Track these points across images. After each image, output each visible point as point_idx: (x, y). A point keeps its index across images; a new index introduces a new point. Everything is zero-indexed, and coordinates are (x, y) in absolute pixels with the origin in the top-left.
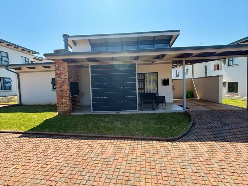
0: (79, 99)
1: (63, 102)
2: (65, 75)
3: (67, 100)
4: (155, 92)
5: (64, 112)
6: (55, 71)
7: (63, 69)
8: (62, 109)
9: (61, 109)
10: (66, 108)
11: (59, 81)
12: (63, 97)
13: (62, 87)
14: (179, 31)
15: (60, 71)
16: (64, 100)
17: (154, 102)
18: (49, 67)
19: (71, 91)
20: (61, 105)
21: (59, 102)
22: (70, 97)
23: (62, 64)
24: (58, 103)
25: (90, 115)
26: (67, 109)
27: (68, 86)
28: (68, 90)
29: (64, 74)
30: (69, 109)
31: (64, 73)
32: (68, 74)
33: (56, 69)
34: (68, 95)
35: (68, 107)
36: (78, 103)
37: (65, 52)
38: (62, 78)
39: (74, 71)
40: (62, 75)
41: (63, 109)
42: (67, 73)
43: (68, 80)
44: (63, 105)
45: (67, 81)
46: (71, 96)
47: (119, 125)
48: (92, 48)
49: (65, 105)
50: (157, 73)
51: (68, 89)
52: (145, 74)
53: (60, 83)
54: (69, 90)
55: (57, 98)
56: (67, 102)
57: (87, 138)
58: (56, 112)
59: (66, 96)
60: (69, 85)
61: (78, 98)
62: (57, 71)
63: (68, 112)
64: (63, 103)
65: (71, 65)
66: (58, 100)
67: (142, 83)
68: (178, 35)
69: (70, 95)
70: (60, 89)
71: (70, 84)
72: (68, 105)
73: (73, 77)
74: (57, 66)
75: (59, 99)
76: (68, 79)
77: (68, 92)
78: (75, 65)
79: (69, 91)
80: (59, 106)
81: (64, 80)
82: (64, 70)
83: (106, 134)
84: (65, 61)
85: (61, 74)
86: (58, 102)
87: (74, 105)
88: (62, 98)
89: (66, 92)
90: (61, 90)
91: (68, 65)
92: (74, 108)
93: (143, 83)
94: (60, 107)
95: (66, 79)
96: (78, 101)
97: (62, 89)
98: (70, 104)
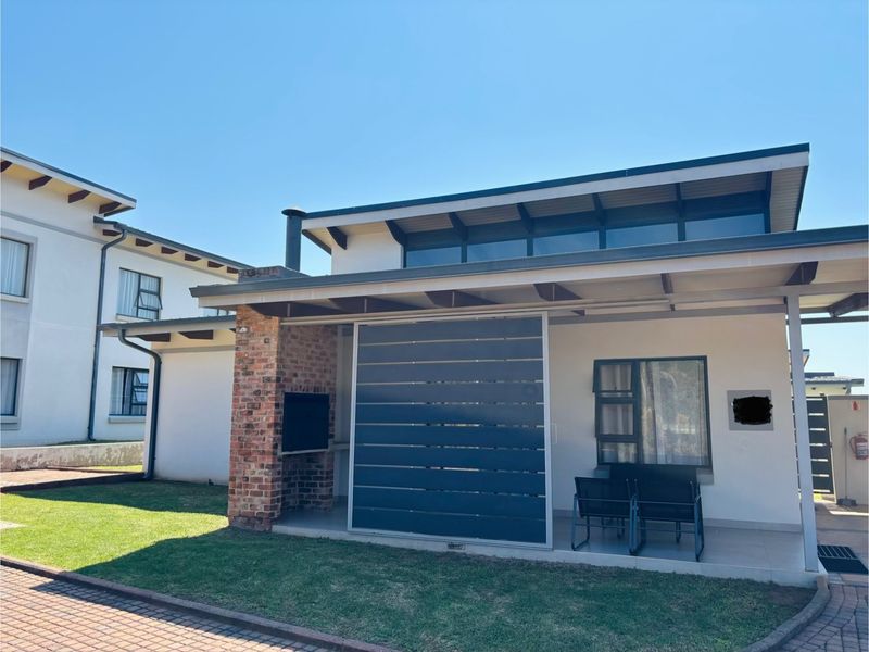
0: (325, 469)
1: (248, 474)
2: (267, 367)
3: (262, 466)
5: (250, 519)
6: (237, 349)
7: (262, 341)
8: (243, 503)
9: (241, 503)
10: (256, 500)
11: (245, 387)
12: (250, 454)
13: (250, 413)
15: (253, 348)
16: (253, 466)
18: (209, 335)
19: (282, 432)
20: (240, 486)
21: (237, 472)
22: (274, 454)
23: (262, 323)
24: (233, 479)
25: (341, 543)
26: (260, 504)
27: (273, 408)
28: (269, 426)
29: (265, 360)
30: (266, 508)
31: (263, 357)
32: (280, 360)
33: (239, 342)
34: (268, 448)
35: (263, 498)
36: (321, 485)
37: (290, 273)
38: (257, 376)
39: (313, 348)
40: (257, 364)
41: (245, 507)
42: (273, 360)
43: (274, 384)
44: (247, 486)
45: (272, 387)
46: (281, 453)
47: (400, 597)
48: (408, 253)
49: (256, 489)
50: (704, 359)
51: (271, 421)
52: (643, 364)
53: (246, 396)
54: (276, 424)
55: (231, 458)
56: (264, 477)
58: (224, 514)
59: (260, 449)
60: (277, 405)
61: (324, 462)
62: (243, 350)
63: (260, 519)
64: (247, 478)
65: (298, 327)
66: (234, 466)
67: (625, 411)
68: (805, 169)
69: (275, 446)
70: (245, 421)
71: (282, 402)
72: (266, 487)
73: (305, 375)
74: (244, 330)
75: (236, 459)
76: (278, 380)
77: (270, 435)
78: (319, 325)
79: (276, 432)
80: (233, 493)
81: (261, 384)
82: (266, 346)
84: (266, 310)
85: (252, 362)
86: (232, 472)
87: (305, 494)
88: (247, 456)
89: (262, 432)
90: (249, 426)
91: (281, 327)
92: (308, 506)
93: (631, 407)
94: (240, 493)
95: (269, 380)
96: (321, 478)
97: (251, 419)
98: (273, 487)
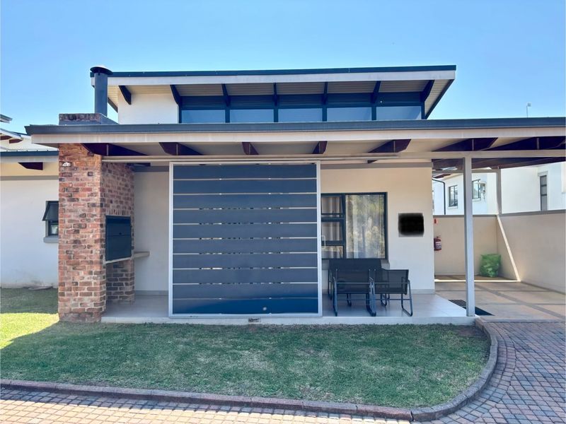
0: (130, 273)
1: (77, 279)
2: (92, 195)
3: (91, 273)
4: (378, 254)
5: (80, 315)
6: (60, 180)
7: (86, 174)
8: (73, 302)
9: (70, 303)
10: (86, 299)
11: (71, 211)
12: (78, 264)
13: (77, 232)
14: (453, 68)
15: (77, 179)
16: (82, 273)
17: (372, 286)
18: (39, 166)
19: (105, 246)
20: (70, 289)
21: (66, 279)
22: (101, 263)
23: (85, 159)
24: (62, 284)
25: (165, 325)
26: (90, 302)
27: (99, 228)
28: (96, 242)
29: (89, 190)
30: (95, 304)
31: (87, 186)
32: (102, 190)
33: (63, 174)
34: (96, 258)
35: (93, 297)
36: (127, 284)
37: (97, 121)
38: (82, 203)
39: (120, 181)
40: (81, 193)
41: (76, 305)
42: (97, 189)
43: (99, 209)
44: (77, 289)
45: (96, 211)
46: (105, 262)
48: (183, 111)
49: (86, 291)
50: (385, 195)
51: (98, 237)
52: (347, 197)
53: (73, 218)
54: (101, 240)
55: (60, 268)
56: (93, 281)
57: (151, 402)
58: (53, 311)
59: (88, 259)
60: (101, 225)
61: (129, 267)
62: (67, 181)
63: (91, 314)
64: (77, 283)
65: (112, 163)
66: (62, 274)
67: (335, 226)
68: (450, 82)
69: (101, 257)
70: (72, 238)
71: (104, 223)
72: (95, 289)
73: (116, 201)
74: (68, 164)
75: (65, 268)
76: (101, 205)
77: (97, 250)
78: (124, 163)
79: (102, 246)
80: (63, 294)
81: (86, 208)
82: (90, 178)
83: (211, 391)
84: (94, 149)
85: (77, 190)
86: (61, 279)
87: (113, 292)
88: (75, 266)
89: (89, 247)
90: (75, 242)
91: (103, 163)
92: (116, 300)
93: (338, 224)
94: (69, 295)
95: (94, 205)
96: (127, 279)
97: (77, 237)
98: (101, 288)
